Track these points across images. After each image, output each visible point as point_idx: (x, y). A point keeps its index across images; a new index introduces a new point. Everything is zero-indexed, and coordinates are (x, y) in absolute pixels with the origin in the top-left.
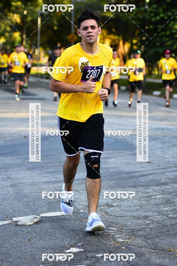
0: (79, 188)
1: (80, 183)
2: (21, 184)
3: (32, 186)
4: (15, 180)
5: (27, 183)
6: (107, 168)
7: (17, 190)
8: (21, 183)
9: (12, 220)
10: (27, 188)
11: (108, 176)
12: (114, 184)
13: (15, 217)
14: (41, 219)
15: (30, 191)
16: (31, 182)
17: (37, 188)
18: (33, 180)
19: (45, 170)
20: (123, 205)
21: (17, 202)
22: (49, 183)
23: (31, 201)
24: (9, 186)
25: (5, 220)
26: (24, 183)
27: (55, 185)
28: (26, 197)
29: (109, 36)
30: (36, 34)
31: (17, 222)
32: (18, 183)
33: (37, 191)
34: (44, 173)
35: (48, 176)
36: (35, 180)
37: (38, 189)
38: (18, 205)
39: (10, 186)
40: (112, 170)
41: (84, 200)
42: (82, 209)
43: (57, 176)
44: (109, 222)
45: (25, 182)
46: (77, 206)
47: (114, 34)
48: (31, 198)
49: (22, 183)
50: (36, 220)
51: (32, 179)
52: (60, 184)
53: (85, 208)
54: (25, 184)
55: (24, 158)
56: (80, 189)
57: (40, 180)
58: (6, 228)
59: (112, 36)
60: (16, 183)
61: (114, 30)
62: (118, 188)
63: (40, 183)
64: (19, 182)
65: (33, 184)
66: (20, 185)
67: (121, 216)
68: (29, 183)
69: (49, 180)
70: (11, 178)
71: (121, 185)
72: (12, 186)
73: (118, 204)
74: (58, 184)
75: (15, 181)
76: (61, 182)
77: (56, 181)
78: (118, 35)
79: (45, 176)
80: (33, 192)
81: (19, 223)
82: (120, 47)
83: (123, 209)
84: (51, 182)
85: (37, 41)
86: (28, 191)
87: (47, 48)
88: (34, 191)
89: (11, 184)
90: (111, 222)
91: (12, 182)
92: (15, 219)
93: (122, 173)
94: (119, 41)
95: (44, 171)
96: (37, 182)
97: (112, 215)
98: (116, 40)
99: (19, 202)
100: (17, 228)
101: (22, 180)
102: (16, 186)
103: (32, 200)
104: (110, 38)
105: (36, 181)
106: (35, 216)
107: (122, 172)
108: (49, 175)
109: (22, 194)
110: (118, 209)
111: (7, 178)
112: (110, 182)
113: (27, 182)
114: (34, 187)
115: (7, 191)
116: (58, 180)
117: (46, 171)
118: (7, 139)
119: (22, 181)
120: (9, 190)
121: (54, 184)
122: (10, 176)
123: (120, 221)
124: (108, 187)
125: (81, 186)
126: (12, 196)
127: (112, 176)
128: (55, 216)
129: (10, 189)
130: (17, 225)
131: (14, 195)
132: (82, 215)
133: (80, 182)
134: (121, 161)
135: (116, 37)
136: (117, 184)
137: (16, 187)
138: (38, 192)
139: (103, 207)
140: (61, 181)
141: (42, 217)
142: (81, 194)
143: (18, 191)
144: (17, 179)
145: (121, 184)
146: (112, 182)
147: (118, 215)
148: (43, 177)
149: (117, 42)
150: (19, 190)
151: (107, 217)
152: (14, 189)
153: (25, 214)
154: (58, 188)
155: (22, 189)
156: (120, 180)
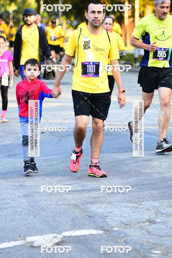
0: (112, 199)
2: (37, 194)
3: (51, 197)
4: (29, 189)
6: (149, 173)
8: (37, 192)
9: (25, 240)
11: (149, 184)
12: (158, 193)
13: (30, 236)
14: (64, 239)
15: (49, 203)
17: (58, 198)
20: (170, 221)
21: (32, 217)
22: (73, 193)
23: (51, 216)
24: (22, 197)
25: (16, 240)
27: (82, 195)
28: (44, 211)
31: (33, 242)
32: (34, 192)
33: (58, 203)
35: (72, 184)
37: (60, 201)
38: (33, 221)
39: (24, 196)
40: (154, 176)
41: (118, 215)
42: (116, 226)
43: (84, 184)
44: (151, 242)
46: (109, 223)
48: (50, 212)
50: (56, 241)
52: (88, 194)
53: (120, 225)
55: (41, 160)
56: (114, 200)
58: (18, 250)
60: (31, 192)
62: (163, 200)
64: (35, 191)
66: (36, 195)
67: (166, 235)
69: (73, 189)
70: (24, 186)
71: (167, 195)
72: (26, 196)
73: (163, 220)
74: (85, 194)
75: (30, 190)
76: (89, 192)
77: (82, 190)
79: (69, 183)
80: (53, 205)
81: (35, 245)
83: (170, 226)
84: (76, 191)
86: (46, 203)
87: (71, 17)
88: (55, 202)
89: (25, 193)
90: (154, 244)
91: (25, 191)
92: (29, 239)
97: (155, 234)
99: (35, 217)
100: (32, 251)
101: (38, 189)
103: (51, 214)
106: (55, 235)
107: (168, 178)
108: (74, 182)
110: (162, 226)
111: (19, 186)
112: (152, 191)
114: (54, 197)
115: (20, 203)
116: (86, 188)
121: (81, 193)
122: (24, 184)
123: (165, 242)
124: (149, 197)
125: (115, 196)
126: (25, 209)
127: (155, 183)
128: (81, 236)
129: (23, 200)
130: (32, 246)
131: (28, 208)
132: (116, 234)
134: (167, 164)
136: (162, 194)
137: (31, 198)
138: (59, 205)
139: (143, 224)
140: (90, 190)
141: (64, 237)
142: (115, 207)
143: (33, 203)
144: (32, 187)
146: (156, 191)
147: (162, 234)
151: (148, 236)
152: (29, 200)
153: (41, 232)
154: (85, 199)
155: (39, 200)
156: (165, 189)
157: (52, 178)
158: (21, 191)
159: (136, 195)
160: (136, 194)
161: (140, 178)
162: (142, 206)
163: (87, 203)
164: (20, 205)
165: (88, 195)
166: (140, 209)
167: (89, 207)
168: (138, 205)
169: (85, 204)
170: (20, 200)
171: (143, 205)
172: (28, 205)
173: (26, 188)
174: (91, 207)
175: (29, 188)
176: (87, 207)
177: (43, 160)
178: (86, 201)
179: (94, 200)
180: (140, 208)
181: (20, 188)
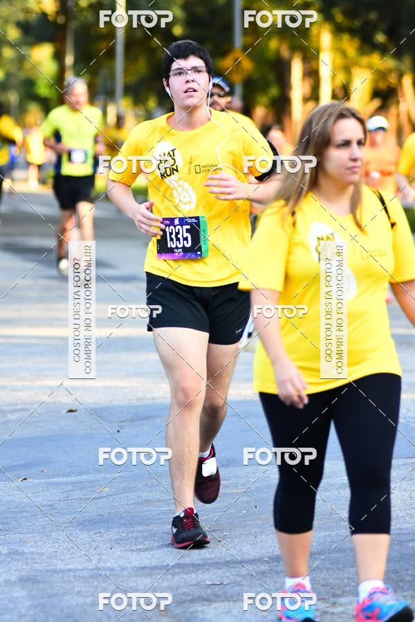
1: (263, 573)
2: (56, 574)
3: (96, 583)
4: (36, 563)
5: (77, 573)
7: (42, 598)
8: (56, 572)
10: (77, 589)
16: (91, 567)
18: (99, 560)
19: (140, 528)
22: (155, 572)
24: (15, 583)
26: (69, 570)
27: (177, 578)
29: (365, 60)
30: (111, 53)
32: (48, 571)
34: (137, 538)
36: (105, 562)
39: (21, 580)
45: (71, 566)
47: (383, 50)
49: (62, 571)
51: (95, 559)
52: (193, 575)
54: (72, 574)
55: (67, 484)
57: (121, 563)
59: (376, 59)
60: (41, 571)
61: (380, 38)
63: (125, 573)
64: (50, 568)
65: (100, 575)
66: (55, 579)
68: (85, 573)
69: (154, 563)
70: (23, 553)
71: (406, 579)
74: (185, 577)
75: (37, 566)
76: (198, 570)
77: (179, 566)
78: (398, 55)
79: (141, 546)
82: (403, 96)
84: (161, 568)
85: (112, 76)
86: (81, 600)
87: (147, 100)
89: (24, 573)
91: (25, 569)
93: (409, 537)
94: (401, 76)
95: (139, 532)
96: (112, 569)
98: (391, 71)
101: (60, 562)
102: (38, 582)
104: (370, 67)
105: (108, 565)
107: (409, 534)
109: (62, 610)
111: (7, 555)
113: (77, 570)
114: (104, 585)
115: (10, 601)
117: (143, 532)
118: (9, 416)
119: (60, 566)
120: (16, 595)
121: (173, 575)
122: (21, 549)
125: (268, 580)
126: (25, 616)
129: (19, 593)
131: (32, 612)
133: (264, 567)
134: (407, 494)
135: (390, 63)
136: (393, 575)
137: (42, 586)
140: (198, 565)
143: (46, 599)
144: (44, 557)
145: (408, 575)
148: (133, 550)
149: (393, 79)
150: (49, 597)
152: (34, 592)
154: (185, 590)
155: (61, 592)
156: (402, 563)
157: (96, 534)
158: (14, 568)
159: (324, 579)
160: (322, 575)
161: (333, 533)
162: (340, 609)
163: (192, 601)
164: (12, 606)
165: (193, 578)
166: (335, 617)
167: (197, 611)
168: (328, 605)
169: (185, 601)
170: (11, 592)
171: (341, 605)
172: (32, 605)
173: (27, 559)
174: (203, 611)
175: (34, 559)
176: (192, 610)
177: (73, 483)
178: (189, 595)
179: (209, 591)
180: (333, 614)
181: (12, 558)
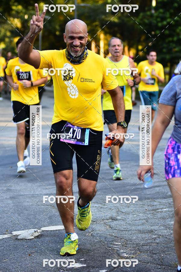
9: (11, 234)
13: (15, 231)
14: (42, 233)
15: (31, 204)
17: (37, 200)
20: (128, 218)
21: (17, 215)
23: (32, 215)
25: (4, 234)
28: (27, 210)
31: (17, 236)
33: (38, 204)
35: (49, 188)
37: (39, 202)
38: (17, 218)
44: (113, 236)
48: (31, 211)
50: (37, 234)
58: (6, 242)
67: (125, 230)
72: (12, 198)
73: (123, 217)
80: (34, 205)
81: (19, 238)
83: (128, 223)
88: (35, 203)
90: (115, 237)
92: (15, 233)
97: (117, 229)
99: (19, 215)
100: (17, 243)
103: (32, 213)
106: (36, 230)
108: (51, 187)
110: (122, 223)
123: (125, 235)
128: (57, 230)
130: (17, 239)
138: (39, 205)
139: (107, 221)
141: (43, 231)
147: (122, 229)
151: (111, 231)
153: (25, 228)
